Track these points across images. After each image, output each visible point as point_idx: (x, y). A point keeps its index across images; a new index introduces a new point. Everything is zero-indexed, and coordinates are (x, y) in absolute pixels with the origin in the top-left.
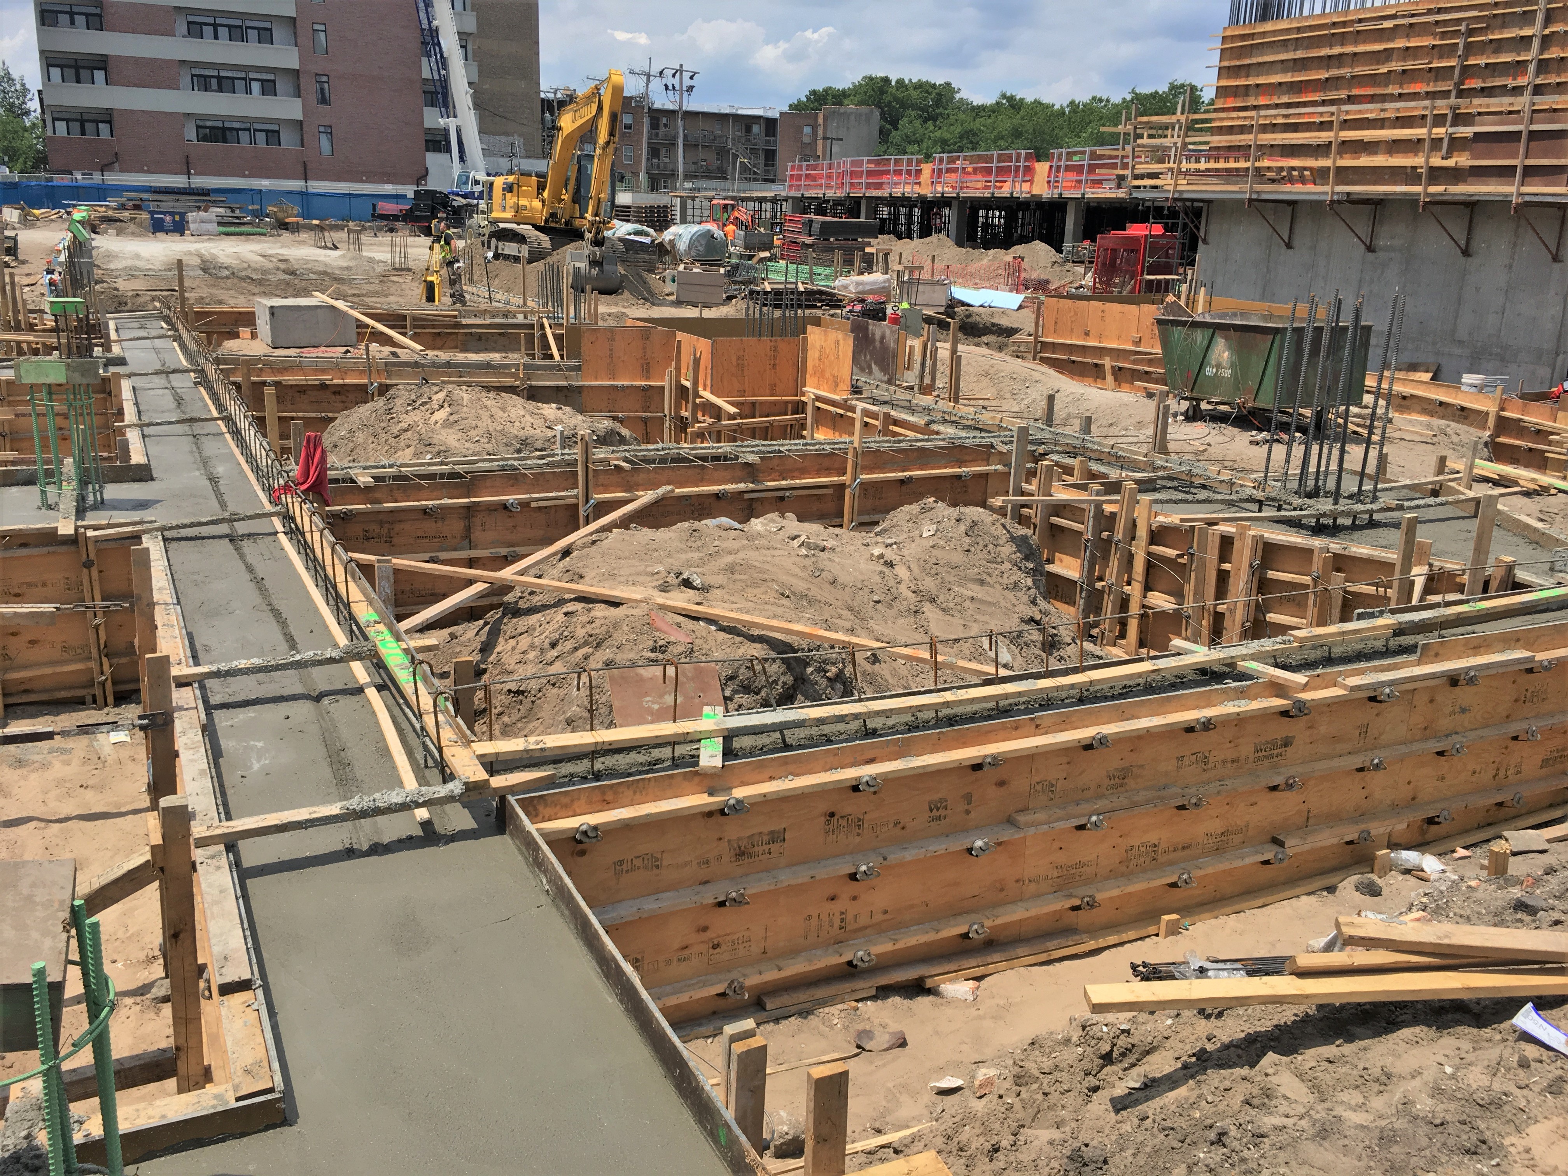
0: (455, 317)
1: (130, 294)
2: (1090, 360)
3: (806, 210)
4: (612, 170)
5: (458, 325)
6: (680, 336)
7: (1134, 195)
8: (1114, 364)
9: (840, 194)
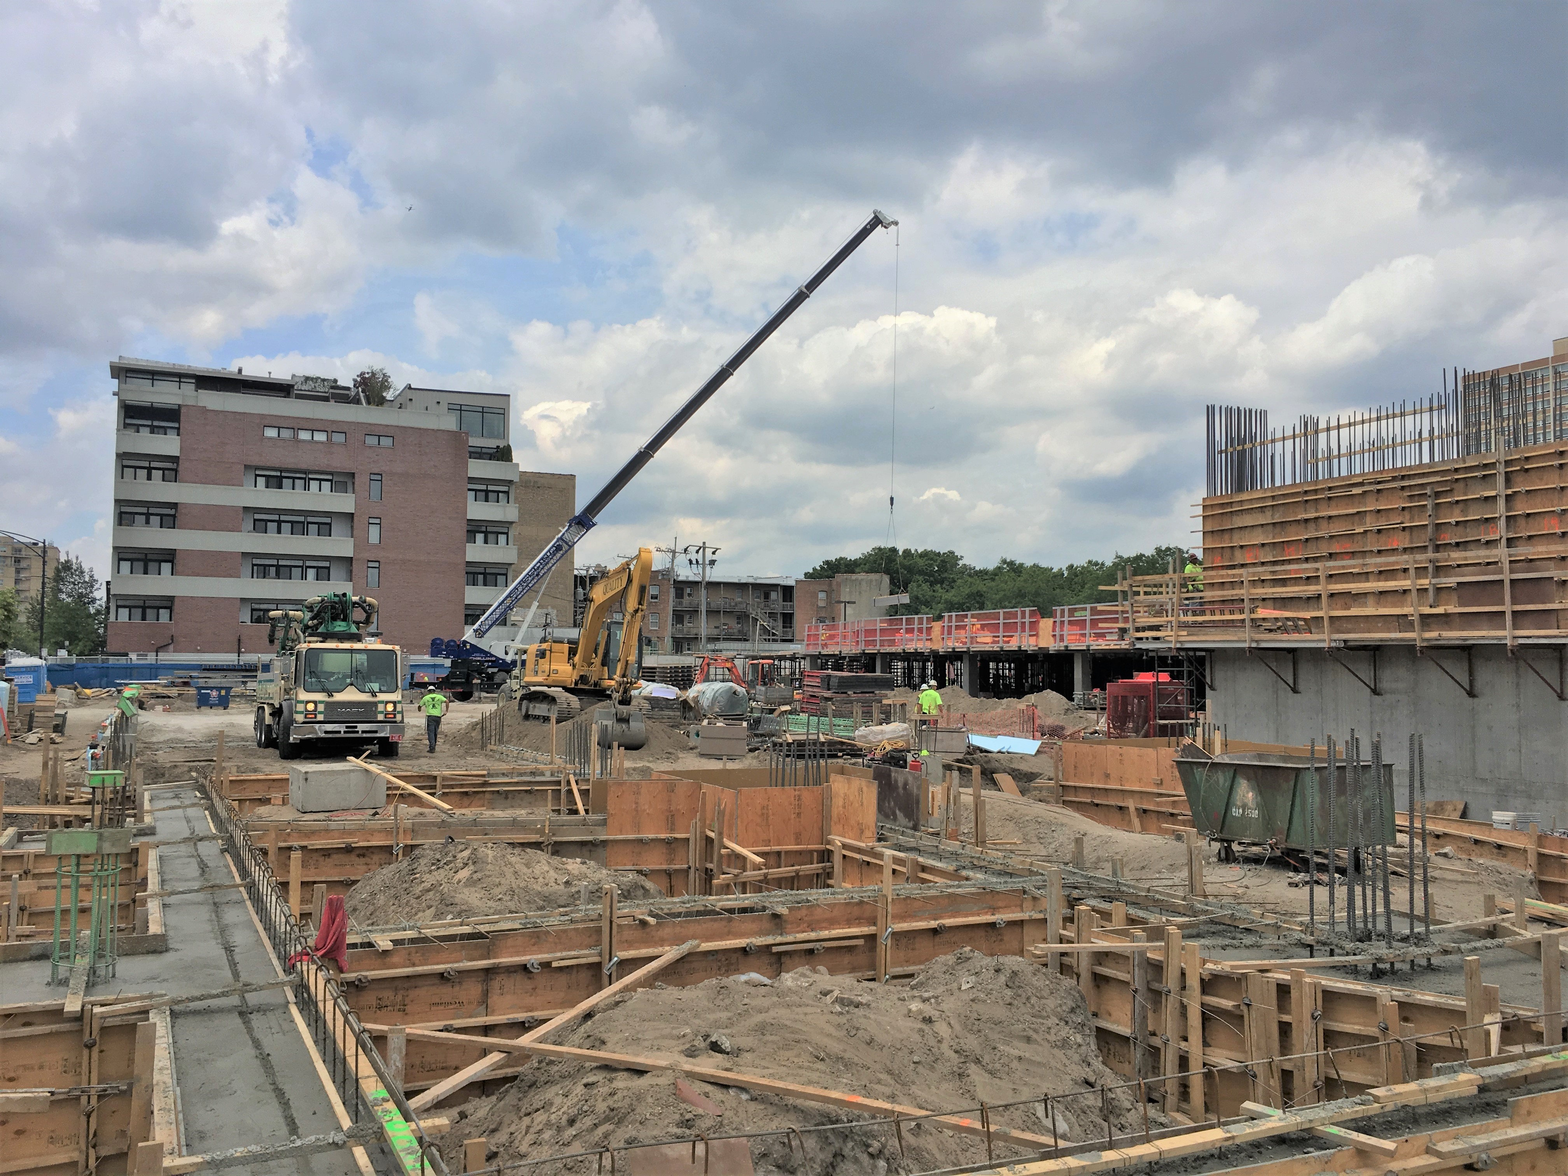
0: (483, 776)
1: (168, 765)
2: (1113, 803)
3: (823, 667)
4: (640, 635)
5: (485, 784)
6: (706, 787)
7: (1138, 646)
8: (1139, 806)
9: (856, 650)
